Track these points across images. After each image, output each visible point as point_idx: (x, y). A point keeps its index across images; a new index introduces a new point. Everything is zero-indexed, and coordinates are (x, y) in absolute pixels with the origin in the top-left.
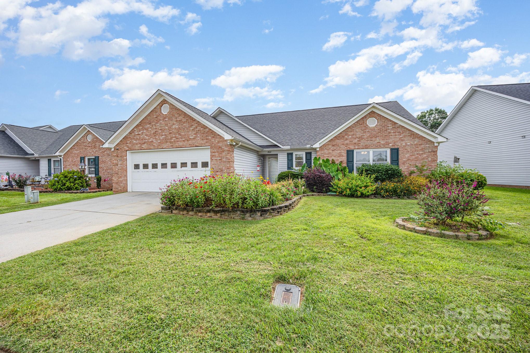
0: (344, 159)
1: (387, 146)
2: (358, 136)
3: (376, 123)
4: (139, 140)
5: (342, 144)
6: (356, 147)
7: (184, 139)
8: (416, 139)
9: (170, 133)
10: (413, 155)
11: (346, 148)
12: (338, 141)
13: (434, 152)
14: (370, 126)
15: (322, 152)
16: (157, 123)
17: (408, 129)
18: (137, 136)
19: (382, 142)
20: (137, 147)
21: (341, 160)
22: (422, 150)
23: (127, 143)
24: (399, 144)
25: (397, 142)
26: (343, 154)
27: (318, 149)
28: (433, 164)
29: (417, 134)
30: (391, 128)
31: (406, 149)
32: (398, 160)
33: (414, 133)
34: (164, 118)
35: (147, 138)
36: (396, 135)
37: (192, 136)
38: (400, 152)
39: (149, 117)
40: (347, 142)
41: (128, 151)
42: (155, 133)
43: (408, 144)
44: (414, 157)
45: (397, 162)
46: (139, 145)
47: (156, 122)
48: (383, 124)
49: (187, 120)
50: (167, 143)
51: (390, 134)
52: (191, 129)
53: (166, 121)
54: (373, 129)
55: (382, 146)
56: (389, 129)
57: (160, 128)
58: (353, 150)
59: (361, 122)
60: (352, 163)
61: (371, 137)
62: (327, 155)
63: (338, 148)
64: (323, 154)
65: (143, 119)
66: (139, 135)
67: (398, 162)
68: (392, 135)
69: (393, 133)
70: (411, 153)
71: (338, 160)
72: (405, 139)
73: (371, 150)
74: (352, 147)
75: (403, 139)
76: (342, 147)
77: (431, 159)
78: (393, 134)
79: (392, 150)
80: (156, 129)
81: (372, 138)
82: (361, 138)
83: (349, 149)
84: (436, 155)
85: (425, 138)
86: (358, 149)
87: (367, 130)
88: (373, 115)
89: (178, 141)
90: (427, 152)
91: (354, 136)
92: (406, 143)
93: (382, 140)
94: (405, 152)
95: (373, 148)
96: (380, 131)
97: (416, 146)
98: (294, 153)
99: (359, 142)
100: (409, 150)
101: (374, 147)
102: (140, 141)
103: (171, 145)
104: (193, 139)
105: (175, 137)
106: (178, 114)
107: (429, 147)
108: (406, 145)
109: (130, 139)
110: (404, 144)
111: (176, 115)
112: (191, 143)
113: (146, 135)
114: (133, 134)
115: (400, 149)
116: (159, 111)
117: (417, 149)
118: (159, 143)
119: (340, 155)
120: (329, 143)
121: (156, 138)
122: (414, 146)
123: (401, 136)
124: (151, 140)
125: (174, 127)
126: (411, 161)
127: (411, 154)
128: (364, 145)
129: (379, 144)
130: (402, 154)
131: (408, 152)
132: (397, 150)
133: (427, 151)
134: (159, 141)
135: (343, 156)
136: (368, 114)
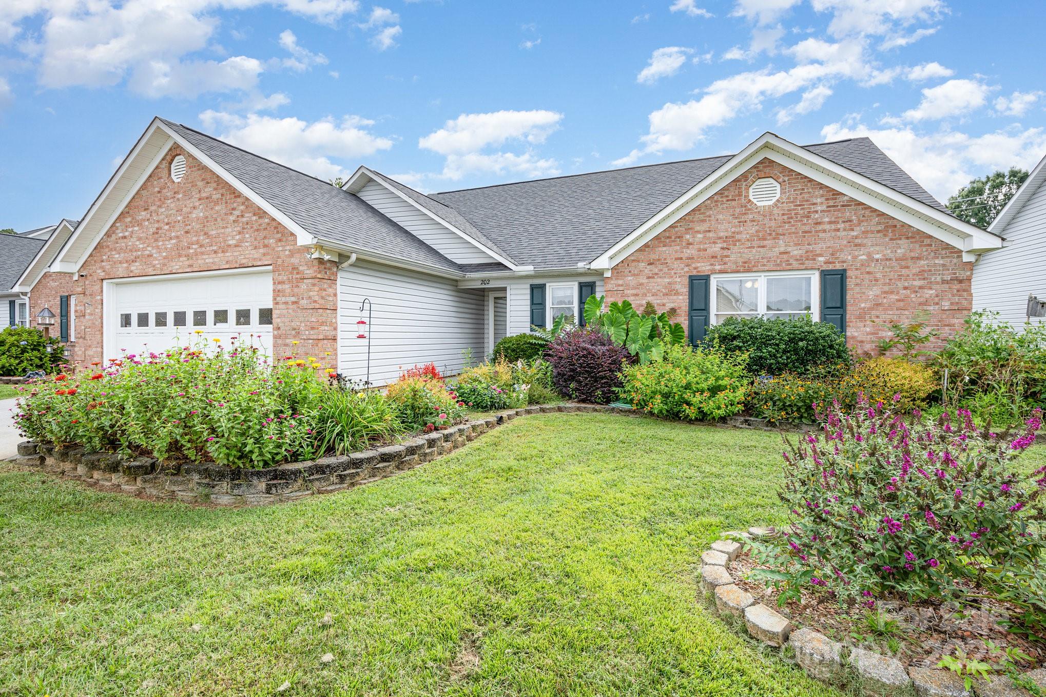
0: (681, 301)
1: (809, 263)
2: (722, 234)
3: (778, 195)
4: (125, 252)
5: (677, 259)
6: (718, 267)
7: (215, 248)
8: (903, 242)
9: (187, 232)
10: (892, 293)
11: (686, 269)
12: (664, 249)
13: (961, 281)
14: (759, 204)
15: (620, 282)
16: (160, 207)
17: (876, 210)
18: (122, 241)
19: (796, 252)
20: (121, 270)
21: (672, 305)
22: (921, 274)
23: (102, 261)
24: (846, 259)
25: (841, 250)
26: (678, 287)
27: (608, 274)
28: (956, 321)
29: (904, 225)
30: (824, 207)
31: (868, 273)
32: (842, 306)
33: (895, 223)
34: (175, 193)
35: (141, 246)
36: (838, 230)
37: (233, 238)
38: (850, 283)
39: (144, 193)
40: (691, 251)
41: (105, 282)
42: (157, 233)
43: (877, 256)
44: (894, 297)
45: (840, 311)
46: (125, 265)
47: (158, 203)
48: (799, 197)
49: (222, 195)
50: (181, 259)
51: (820, 227)
52: (232, 218)
53: (178, 199)
54: (768, 213)
55: (795, 264)
56: (817, 212)
57: (166, 220)
58: (708, 276)
59: (731, 193)
60: (704, 313)
61: (760, 238)
62: (634, 292)
63: (666, 270)
64: (621, 288)
65: (134, 197)
66: (125, 240)
67: (845, 311)
68: (824, 231)
69: (830, 223)
70: (885, 284)
71: (664, 305)
72: (865, 241)
73: (763, 274)
74: (704, 268)
75: (858, 241)
76: (676, 266)
77: (952, 304)
78: (827, 227)
79: (825, 275)
80: (158, 221)
81: (765, 239)
82: (730, 240)
83: (695, 273)
84: (968, 290)
85: (930, 237)
86: (721, 272)
87: (751, 217)
88: (767, 170)
89: (202, 253)
90: (937, 283)
91: (711, 235)
92: (869, 255)
93: (796, 245)
94: (866, 282)
95: (766, 268)
96: (789, 217)
97: (903, 263)
98: (547, 285)
99: (726, 253)
100: (879, 275)
101: (770, 266)
102: (126, 255)
103: (187, 263)
104: (236, 246)
105: (197, 242)
106: (203, 180)
107: (944, 265)
108: (870, 258)
109: (107, 250)
110: (864, 257)
111: (200, 184)
112: (231, 259)
113: (139, 239)
114: (114, 237)
115: (849, 273)
116: (164, 173)
117: (904, 272)
118: (165, 258)
119: (671, 291)
120: (641, 256)
121: (158, 247)
122: (894, 263)
123: (855, 233)
124: (147, 252)
125: (194, 216)
126: (886, 309)
127: (886, 288)
128: (740, 261)
129: (785, 257)
130: (857, 289)
131: (876, 280)
132: (842, 275)
133: (939, 279)
134: (164, 254)
135: (677, 294)
136: (754, 167)
